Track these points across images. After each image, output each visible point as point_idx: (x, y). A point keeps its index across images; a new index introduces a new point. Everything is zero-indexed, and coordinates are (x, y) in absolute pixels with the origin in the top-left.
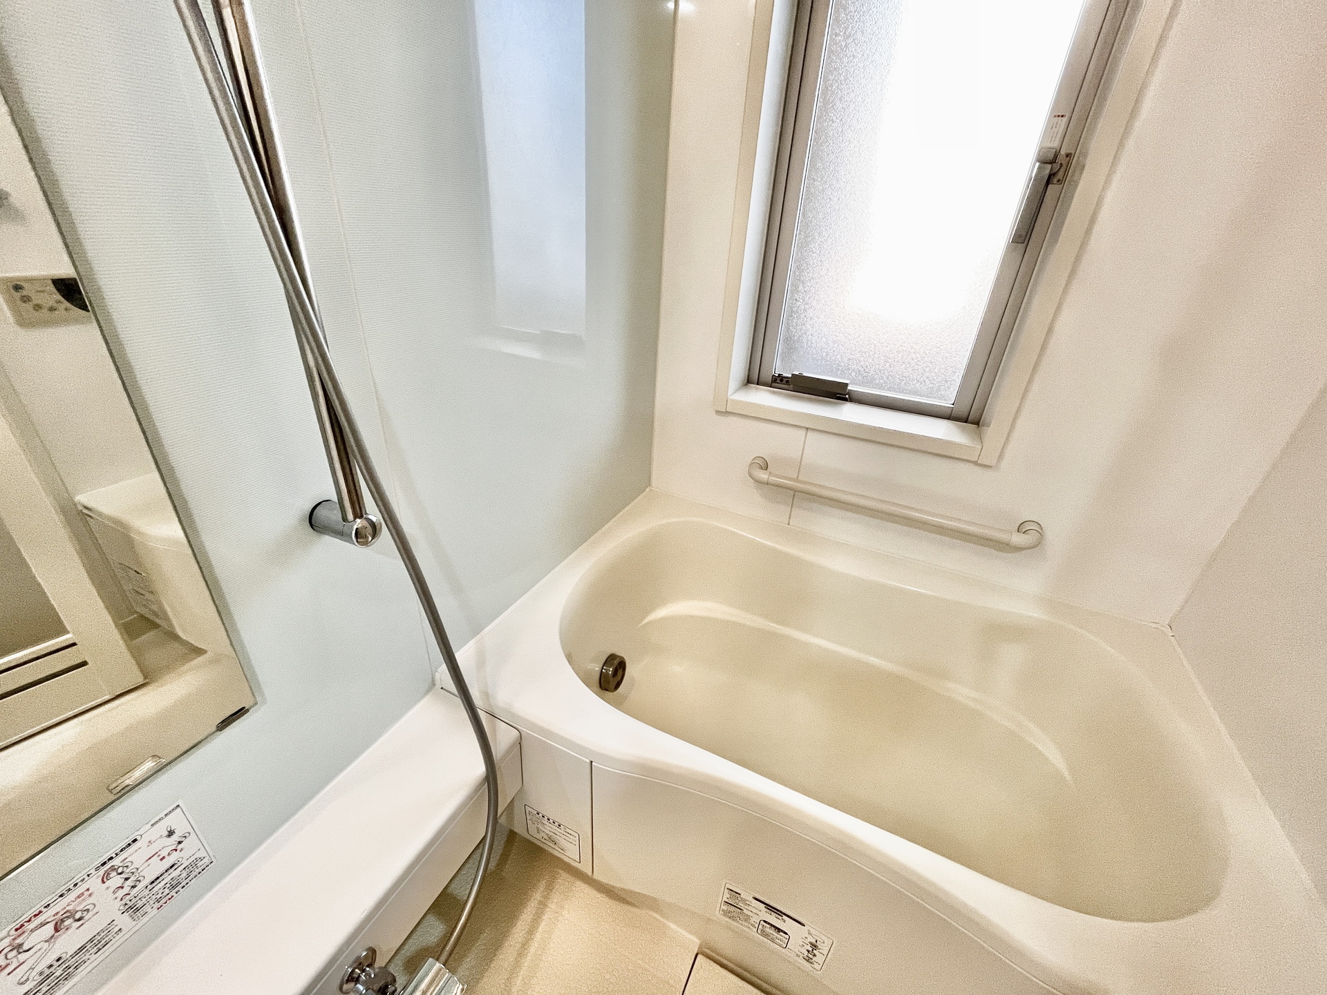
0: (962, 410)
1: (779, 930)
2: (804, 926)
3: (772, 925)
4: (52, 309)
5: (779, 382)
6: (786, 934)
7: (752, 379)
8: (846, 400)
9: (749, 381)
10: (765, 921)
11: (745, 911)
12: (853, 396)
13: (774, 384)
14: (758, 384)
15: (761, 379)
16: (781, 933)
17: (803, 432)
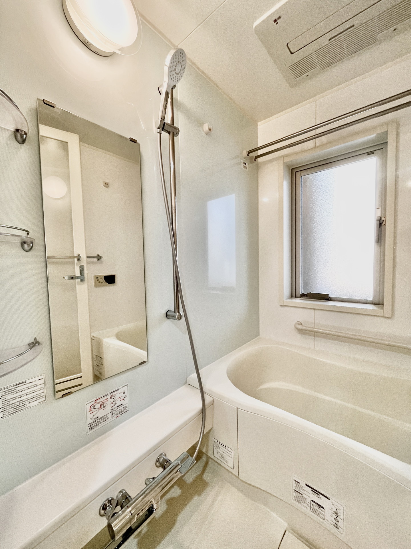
0: (377, 301)
1: (320, 506)
2: (329, 499)
3: (316, 503)
4: (102, 283)
5: (303, 296)
6: (323, 508)
7: (293, 295)
8: (329, 300)
9: (292, 297)
10: (313, 501)
11: (304, 495)
12: (332, 299)
13: (302, 297)
14: (296, 297)
15: (296, 296)
16: (321, 508)
17: (313, 311)
